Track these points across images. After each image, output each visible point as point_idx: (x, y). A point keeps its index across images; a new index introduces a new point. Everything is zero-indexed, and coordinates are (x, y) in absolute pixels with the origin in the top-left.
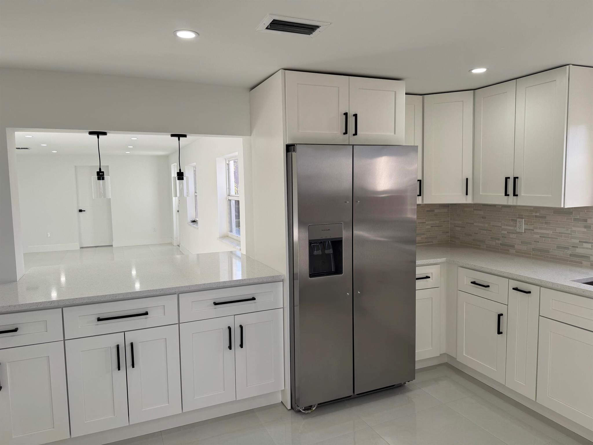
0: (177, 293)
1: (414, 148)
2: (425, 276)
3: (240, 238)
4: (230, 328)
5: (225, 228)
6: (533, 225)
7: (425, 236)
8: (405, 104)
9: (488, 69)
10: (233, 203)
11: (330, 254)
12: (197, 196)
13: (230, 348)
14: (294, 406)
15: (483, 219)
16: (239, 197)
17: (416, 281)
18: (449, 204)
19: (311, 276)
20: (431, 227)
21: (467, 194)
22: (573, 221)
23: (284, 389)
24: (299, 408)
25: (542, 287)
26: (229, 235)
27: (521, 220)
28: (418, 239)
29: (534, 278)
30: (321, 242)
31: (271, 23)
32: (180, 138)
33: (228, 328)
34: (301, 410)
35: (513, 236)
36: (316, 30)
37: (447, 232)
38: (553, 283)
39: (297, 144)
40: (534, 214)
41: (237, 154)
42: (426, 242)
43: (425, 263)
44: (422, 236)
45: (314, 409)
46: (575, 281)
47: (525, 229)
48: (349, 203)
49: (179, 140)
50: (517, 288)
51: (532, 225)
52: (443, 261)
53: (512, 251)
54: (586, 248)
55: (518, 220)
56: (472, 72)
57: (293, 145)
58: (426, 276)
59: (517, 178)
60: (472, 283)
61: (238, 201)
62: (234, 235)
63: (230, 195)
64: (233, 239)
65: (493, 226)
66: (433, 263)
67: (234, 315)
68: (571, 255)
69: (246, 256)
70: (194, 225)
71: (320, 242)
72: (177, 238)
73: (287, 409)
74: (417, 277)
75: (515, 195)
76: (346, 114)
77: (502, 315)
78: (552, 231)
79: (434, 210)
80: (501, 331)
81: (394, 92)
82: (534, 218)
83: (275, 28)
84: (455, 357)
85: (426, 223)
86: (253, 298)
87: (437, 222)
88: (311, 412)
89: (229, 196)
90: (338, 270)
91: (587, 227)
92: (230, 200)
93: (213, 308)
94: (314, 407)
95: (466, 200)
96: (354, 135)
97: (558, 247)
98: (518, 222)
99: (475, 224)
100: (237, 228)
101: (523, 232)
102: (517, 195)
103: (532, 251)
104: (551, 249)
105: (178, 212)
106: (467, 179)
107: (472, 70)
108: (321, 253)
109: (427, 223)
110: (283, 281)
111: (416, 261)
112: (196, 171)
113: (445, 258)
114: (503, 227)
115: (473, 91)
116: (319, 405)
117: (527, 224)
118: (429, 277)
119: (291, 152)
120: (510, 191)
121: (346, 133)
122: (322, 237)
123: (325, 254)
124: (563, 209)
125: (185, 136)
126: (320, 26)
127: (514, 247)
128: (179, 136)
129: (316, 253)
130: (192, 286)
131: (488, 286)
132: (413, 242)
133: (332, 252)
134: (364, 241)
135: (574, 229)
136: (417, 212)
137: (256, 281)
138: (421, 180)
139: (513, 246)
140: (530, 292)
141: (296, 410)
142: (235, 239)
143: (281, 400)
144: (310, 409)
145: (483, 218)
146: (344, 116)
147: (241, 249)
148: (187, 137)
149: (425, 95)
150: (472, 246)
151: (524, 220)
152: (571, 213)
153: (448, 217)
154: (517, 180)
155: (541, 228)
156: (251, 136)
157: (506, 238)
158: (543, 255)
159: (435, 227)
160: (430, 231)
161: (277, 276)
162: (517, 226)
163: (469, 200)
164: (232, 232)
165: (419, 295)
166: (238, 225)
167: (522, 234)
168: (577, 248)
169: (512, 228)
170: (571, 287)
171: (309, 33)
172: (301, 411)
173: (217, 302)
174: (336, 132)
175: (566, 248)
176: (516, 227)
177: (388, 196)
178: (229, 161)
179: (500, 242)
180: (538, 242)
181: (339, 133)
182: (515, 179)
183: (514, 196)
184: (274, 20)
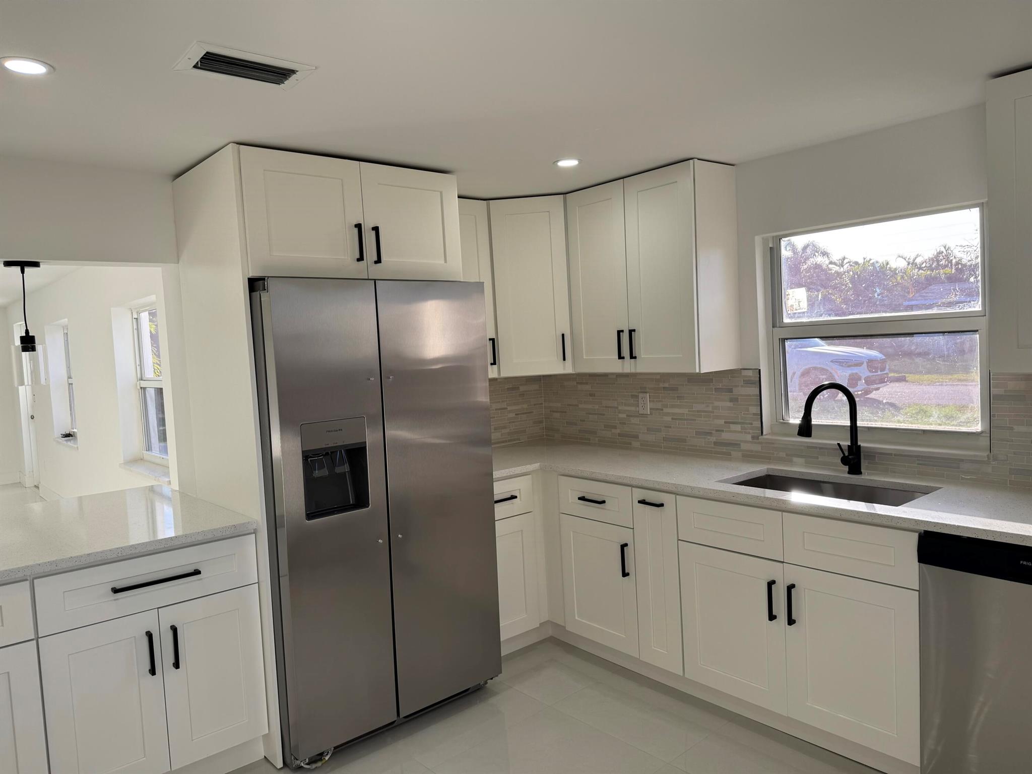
0: (29, 579)
1: (480, 286)
2: (509, 496)
3: (168, 460)
4: (149, 635)
5: (136, 443)
6: (662, 402)
7: (507, 431)
8: (459, 214)
9: (580, 161)
10: (151, 394)
11: (345, 473)
12: (72, 384)
13: (153, 671)
14: (288, 761)
15: (591, 398)
16: (161, 381)
17: (495, 506)
18: (541, 376)
19: (310, 516)
20: (516, 415)
21: (564, 359)
22: (715, 392)
23: (268, 732)
24: (298, 762)
25: (678, 495)
26: (146, 457)
27: (644, 395)
28: (495, 436)
29: (666, 483)
30: (327, 454)
31: (202, 58)
32: (26, 269)
33: (146, 635)
34: (303, 765)
35: (634, 420)
36: (290, 77)
37: (541, 422)
38: (692, 488)
39: (268, 277)
40: (662, 385)
41: (153, 298)
42: (510, 441)
43: (508, 475)
44: (503, 430)
45: (327, 758)
46: (721, 481)
47: (651, 409)
48: (375, 379)
49: (23, 272)
50: (645, 500)
51: (660, 401)
52: (535, 469)
53: (636, 444)
54: (734, 431)
55: (641, 395)
56: (557, 165)
57: (262, 279)
58: (512, 496)
59: (634, 330)
60: (579, 499)
61: (160, 388)
62: (157, 456)
63: (144, 379)
64: (154, 463)
65: (606, 407)
66: (520, 472)
67: (158, 608)
68: (715, 443)
69: (179, 492)
70: (69, 443)
71: (324, 453)
72: (33, 471)
73: (277, 768)
74: (496, 498)
75: (632, 357)
76: (359, 226)
77: (626, 545)
78: (687, 410)
79: (519, 387)
80: (626, 572)
81: (439, 193)
82: (663, 392)
83: (210, 67)
84: (563, 624)
85: (507, 408)
86: (195, 570)
87: (525, 406)
88: (322, 764)
89: (141, 381)
90: (362, 501)
91: (734, 400)
92: (144, 389)
93: (113, 598)
94: (327, 754)
95: (564, 369)
96: (376, 262)
97: (698, 433)
98: (640, 398)
99: (580, 406)
100: (162, 444)
101: (649, 413)
102: (635, 358)
103: (662, 441)
104: (687, 437)
105: (32, 418)
106: (563, 335)
107: (558, 161)
108: (328, 473)
109: (509, 408)
110: (255, 532)
111: (494, 472)
112: (68, 334)
113: (539, 464)
114: (620, 408)
115: (562, 195)
116: (337, 750)
117: (654, 401)
118: (516, 497)
119: (258, 292)
120: (626, 352)
121: (361, 259)
122: (328, 444)
123: (336, 473)
124: (699, 374)
125: (36, 264)
126: (297, 71)
127: (638, 438)
128: (23, 265)
129: (317, 473)
130: (62, 560)
131: (604, 502)
132: (486, 442)
133: (347, 469)
134: (405, 447)
135: (717, 404)
136: (490, 391)
137: (200, 538)
138: (494, 339)
139: (636, 437)
140: (662, 505)
141: (294, 766)
142: (157, 464)
143: (264, 755)
144: (321, 760)
145: (591, 395)
146: (356, 230)
147: (170, 481)
148: (41, 266)
149: (490, 201)
150: (578, 441)
151: (649, 395)
152: (711, 381)
153: (540, 397)
154: (635, 334)
155: (673, 406)
156: (178, 263)
157: (625, 424)
158: (678, 446)
159: (523, 414)
160: (514, 422)
161: (244, 524)
162: (640, 405)
163: (567, 368)
164: (151, 450)
165: (500, 528)
166: (163, 437)
167: (647, 417)
168: (723, 433)
169: (633, 409)
170: (717, 490)
171: (278, 82)
172: (302, 767)
173: (118, 587)
174: (343, 258)
175: (708, 433)
176: (638, 406)
177: (441, 368)
178: (138, 313)
179: (618, 431)
180: (671, 427)
181: (349, 259)
182: (631, 332)
183: (630, 358)
184: (207, 53)
